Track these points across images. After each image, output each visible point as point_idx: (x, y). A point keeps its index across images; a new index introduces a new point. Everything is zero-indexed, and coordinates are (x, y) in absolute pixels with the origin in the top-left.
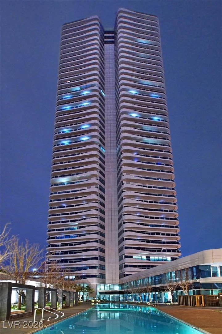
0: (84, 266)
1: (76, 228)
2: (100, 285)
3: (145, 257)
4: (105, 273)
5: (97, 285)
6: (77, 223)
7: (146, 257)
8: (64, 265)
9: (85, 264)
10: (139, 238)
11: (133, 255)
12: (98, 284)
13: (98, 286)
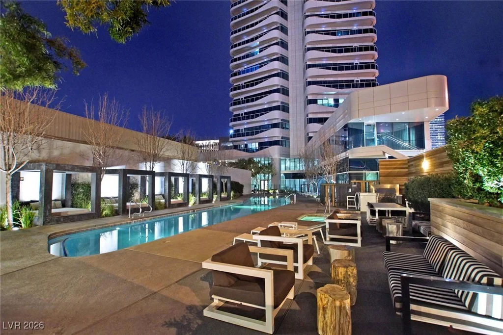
0: (266, 123)
1: (257, 52)
2: (285, 159)
3: (332, 99)
4: (289, 135)
5: (280, 160)
6: (257, 42)
7: (334, 99)
8: (248, 123)
9: (268, 120)
10: (324, 62)
11: (318, 97)
12: (282, 158)
13: (283, 162)
